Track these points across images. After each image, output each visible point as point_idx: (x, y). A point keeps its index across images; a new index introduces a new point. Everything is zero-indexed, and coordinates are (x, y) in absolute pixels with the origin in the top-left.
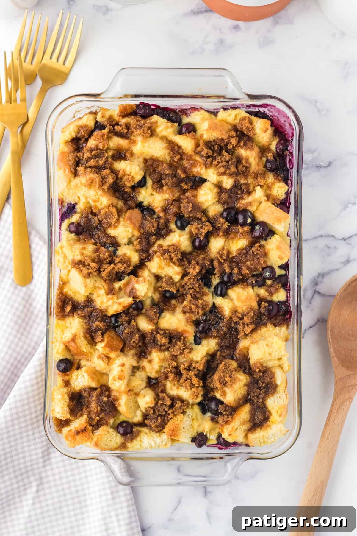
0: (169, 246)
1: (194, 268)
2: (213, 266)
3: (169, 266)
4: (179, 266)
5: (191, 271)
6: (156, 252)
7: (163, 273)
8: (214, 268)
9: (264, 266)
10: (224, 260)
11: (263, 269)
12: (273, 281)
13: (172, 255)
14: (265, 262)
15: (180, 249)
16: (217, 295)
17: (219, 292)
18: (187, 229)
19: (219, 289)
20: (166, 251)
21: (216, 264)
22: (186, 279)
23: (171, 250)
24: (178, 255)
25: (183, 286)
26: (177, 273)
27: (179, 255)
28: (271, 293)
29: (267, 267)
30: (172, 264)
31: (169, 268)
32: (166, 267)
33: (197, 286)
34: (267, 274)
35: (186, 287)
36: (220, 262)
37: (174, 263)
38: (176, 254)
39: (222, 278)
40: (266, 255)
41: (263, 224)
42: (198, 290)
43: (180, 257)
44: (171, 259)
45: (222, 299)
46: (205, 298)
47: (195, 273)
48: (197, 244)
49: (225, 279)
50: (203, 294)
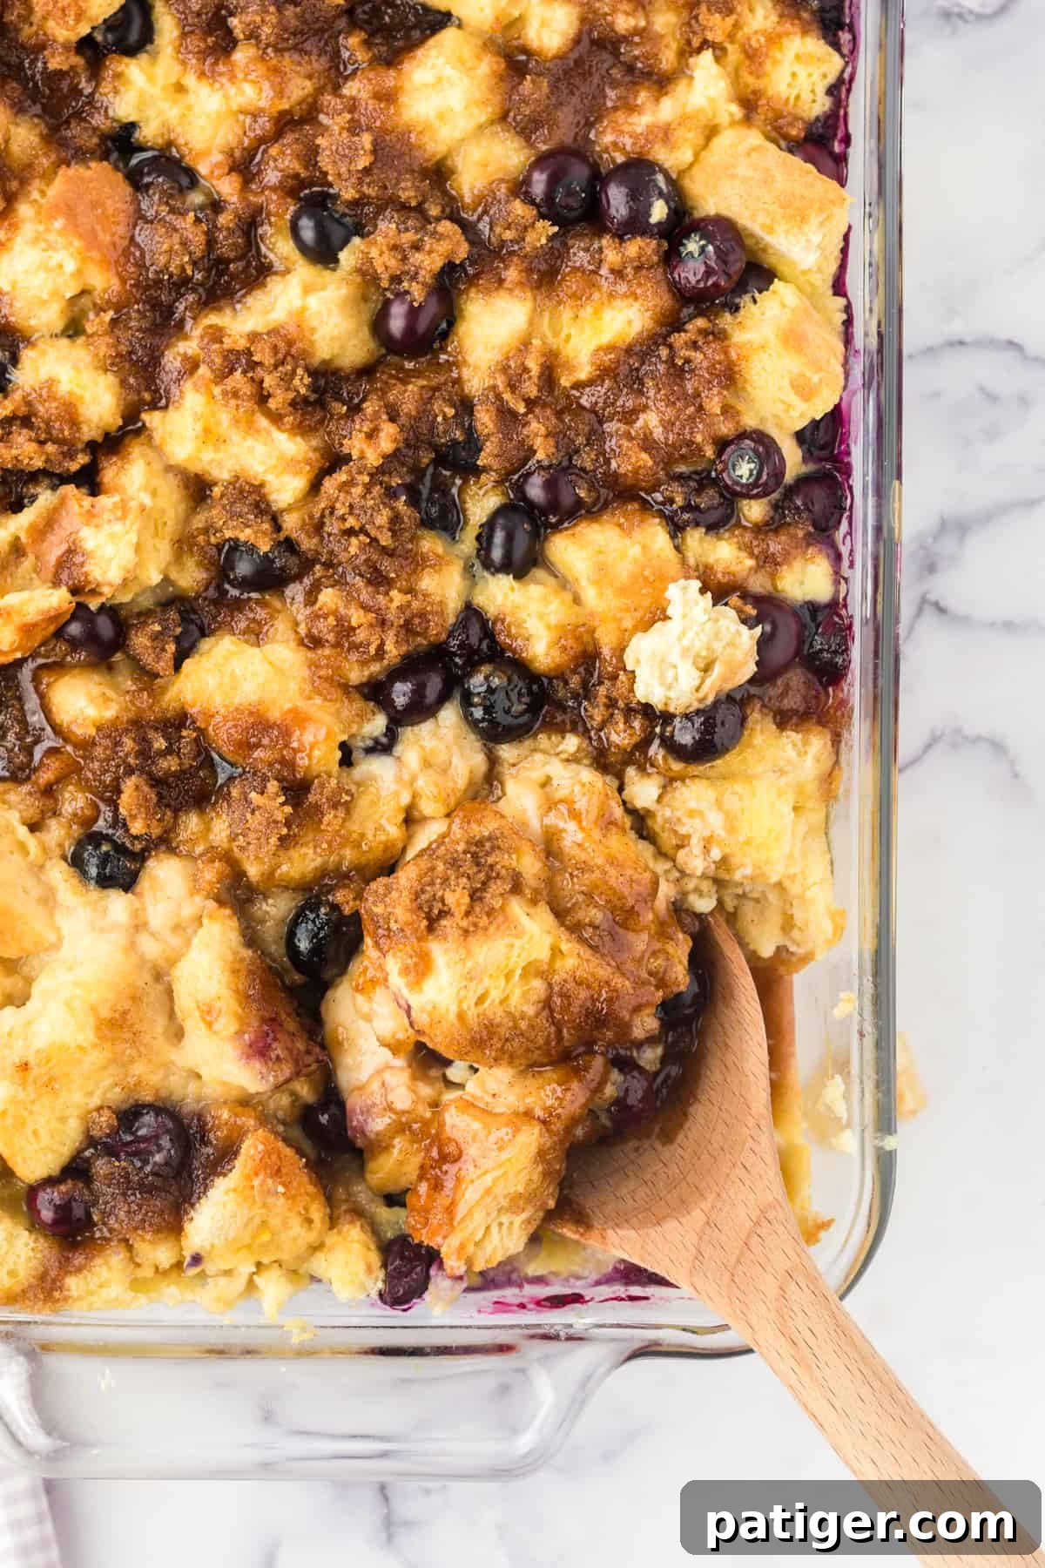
0: (254, 337)
1: (371, 435)
2: (470, 431)
3: (250, 428)
4: (302, 430)
5: (355, 445)
6: (192, 365)
7: (220, 466)
8: (473, 443)
9: (725, 429)
10: (530, 403)
11: (722, 444)
12: (776, 507)
13: (269, 381)
14: (727, 410)
15: (305, 354)
16: (488, 565)
17: (497, 554)
18: (347, 257)
19: (499, 537)
20: (238, 360)
21: (485, 419)
22: (330, 485)
23: (262, 354)
24: (296, 382)
25: (318, 527)
26: (290, 465)
27: (302, 383)
28: (768, 562)
29: (743, 435)
30: (263, 422)
31: (250, 442)
32: (235, 436)
33: (383, 518)
34: (744, 470)
35: (332, 527)
36: (506, 416)
37: (276, 419)
38: (287, 379)
39: (519, 488)
40: (729, 376)
41: (724, 231)
42: (385, 539)
43: (303, 391)
44: (262, 398)
45: (515, 584)
46: (427, 582)
47: (373, 460)
48: (397, 324)
49: (535, 490)
50: (418, 563)
